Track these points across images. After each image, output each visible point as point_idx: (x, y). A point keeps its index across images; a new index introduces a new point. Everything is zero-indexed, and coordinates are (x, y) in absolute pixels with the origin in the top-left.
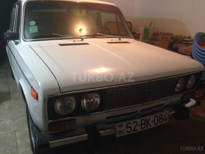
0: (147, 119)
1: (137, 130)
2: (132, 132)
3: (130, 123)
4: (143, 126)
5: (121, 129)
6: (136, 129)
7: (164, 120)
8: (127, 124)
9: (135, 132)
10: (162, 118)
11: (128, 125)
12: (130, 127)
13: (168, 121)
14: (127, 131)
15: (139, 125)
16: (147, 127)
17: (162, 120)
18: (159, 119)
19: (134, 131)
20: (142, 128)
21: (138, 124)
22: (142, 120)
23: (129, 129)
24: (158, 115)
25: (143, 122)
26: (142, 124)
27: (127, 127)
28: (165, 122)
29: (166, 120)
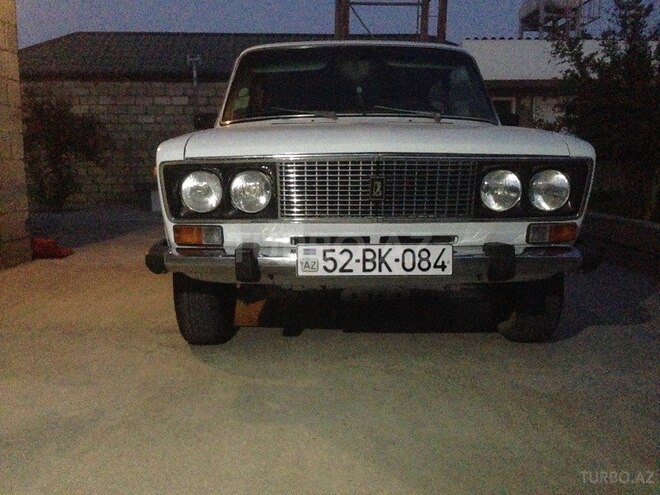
0: (380, 251)
1: (351, 271)
2: (337, 273)
3: (333, 251)
4: (369, 266)
5: (310, 258)
6: (346, 268)
7: (436, 266)
8: (325, 252)
9: (342, 274)
10: (427, 259)
11: (329, 255)
12: (332, 259)
13: (449, 271)
14: (325, 268)
15: (358, 261)
16: (380, 270)
17: (429, 264)
18: (417, 260)
19: (342, 270)
20: (365, 270)
21: (354, 258)
22: (365, 251)
23: (330, 265)
24: (417, 248)
25: (369, 255)
26: (365, 260)
27: (325, 259)
28: (438, 272)
29: (443, 267)
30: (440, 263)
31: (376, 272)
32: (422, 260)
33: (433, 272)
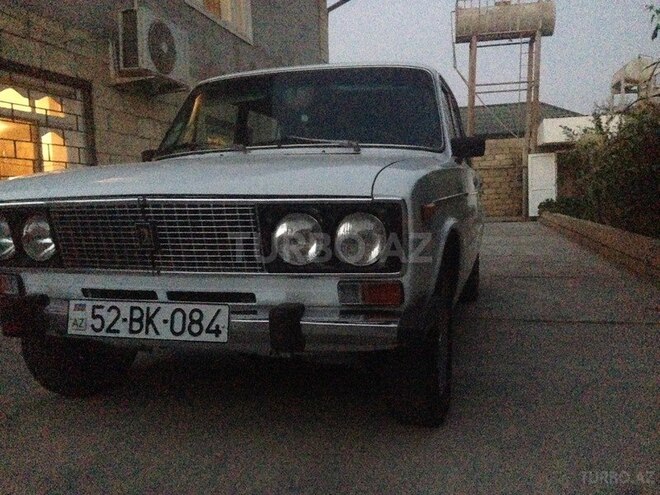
0: (148, 309)
1: (118, 332)
2: (103, 333)
3: (101, 307)
4: (136, 326)
5: (79, 315)
6: (114, 328)
7: (208, 331)
8: (94, 307)
9: (109, 335)
10: (199, 322)
11: (98, 312)
12: (101, 317)
13: (223, 337)
14: (93, 326)
15: (125, 320)
16: (147, 332)
17: (201, 328)
18: (188, 321)
19: (109, 330)
20: (131, 331)
21: (122, 317)
22: (133, 308)
23: (97, 323)
24: (188, 308)
25: (137, 314)
26: (132, 320)
27: (94, 317)
28: (211, 338)
29: (217, 332)
30: (213, 328)
31: (142, 335)
32: (193, 322)
33: (205, 337)
